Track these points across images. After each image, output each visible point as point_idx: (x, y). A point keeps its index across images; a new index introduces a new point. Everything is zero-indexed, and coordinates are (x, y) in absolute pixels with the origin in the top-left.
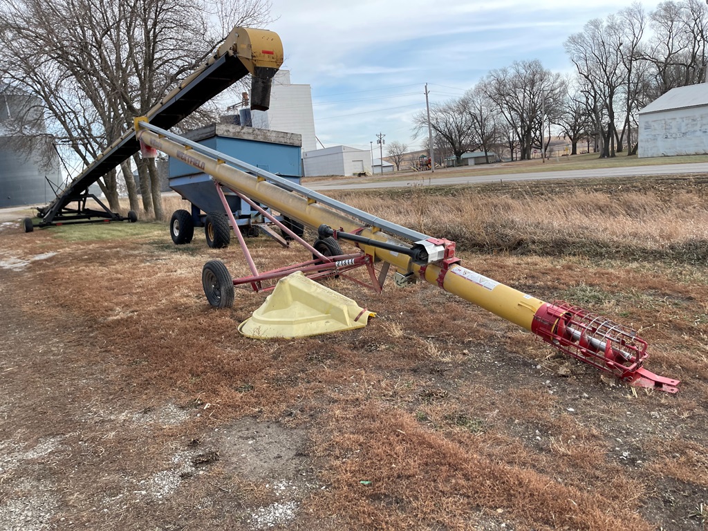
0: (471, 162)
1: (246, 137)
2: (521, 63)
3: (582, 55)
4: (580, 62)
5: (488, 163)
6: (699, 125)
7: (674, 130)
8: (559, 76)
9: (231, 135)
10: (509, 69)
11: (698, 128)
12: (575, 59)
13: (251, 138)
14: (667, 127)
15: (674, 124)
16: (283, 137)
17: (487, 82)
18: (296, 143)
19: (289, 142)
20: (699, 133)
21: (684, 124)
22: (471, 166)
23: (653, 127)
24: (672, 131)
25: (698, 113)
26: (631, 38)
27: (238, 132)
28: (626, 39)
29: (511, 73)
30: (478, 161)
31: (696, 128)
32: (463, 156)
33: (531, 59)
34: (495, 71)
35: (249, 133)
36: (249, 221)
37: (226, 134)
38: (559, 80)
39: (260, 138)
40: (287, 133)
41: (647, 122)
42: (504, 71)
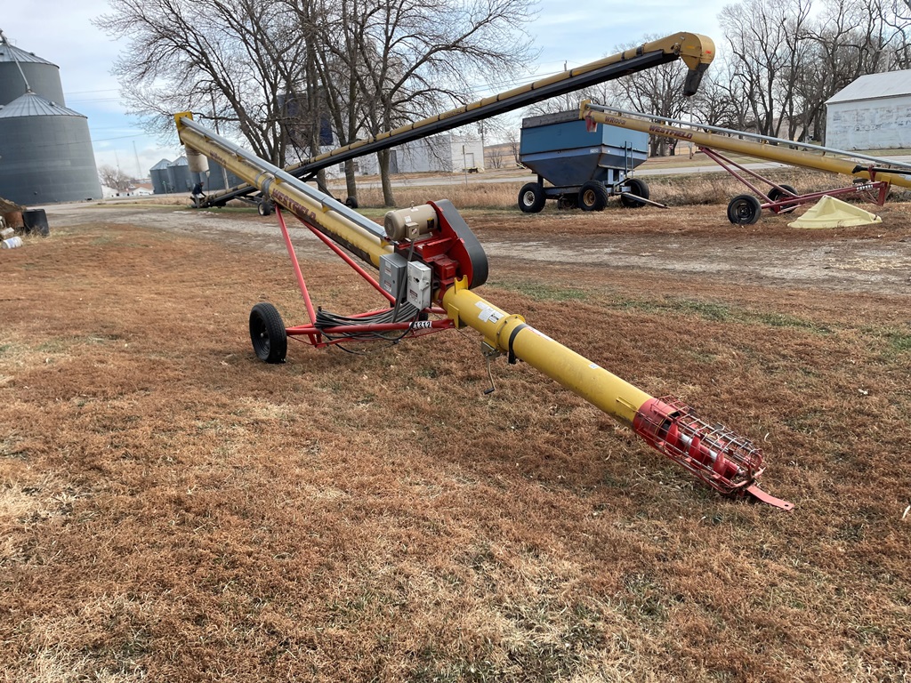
3: (738, 31)
4: (734, 39)
6: (894, 117)
7: (867, 122)
11: (893, 120)
12: (729, 35)
14: (859, 118)
15: (867, 115)
20: (894, 126)
21: (878, 116)
23: (843, 119)
24: (865, 123)
25: (894, 104)
26: (797, 12)
28: (791, 14)
31: (890, 120)
41: (837, 113)
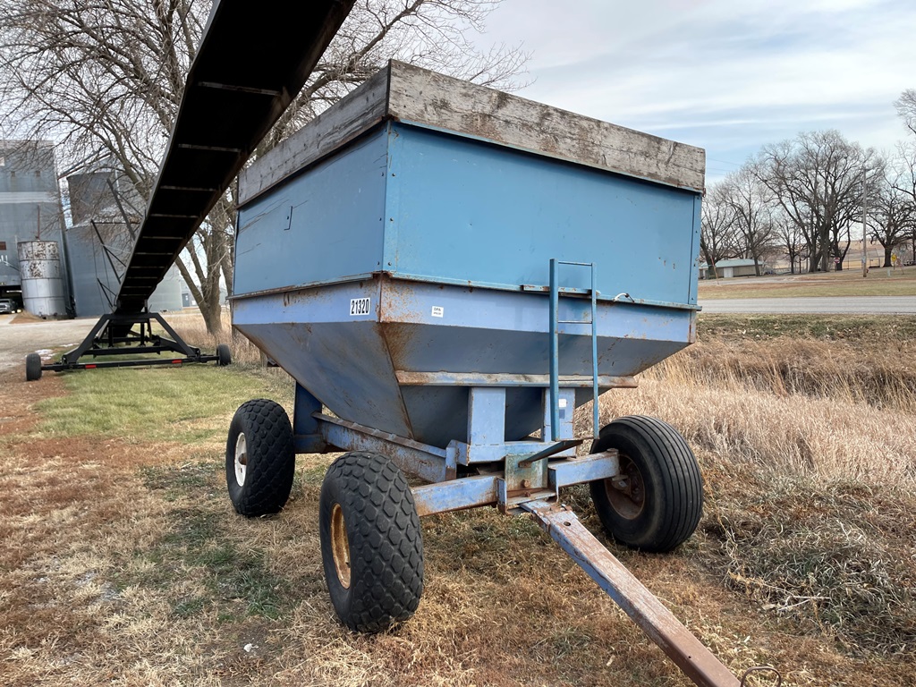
0: (728, 273)
1: (512, 139)
2: (810, 136)
5: (758, 275)
8: (872, 152)
9: (454, 126)
10: (792, 144)
12: (912, 126)
13: (532, 145)
16: (646, 154)
17: (757, 161)
18: (688, 180)
19: (663, 174)
22: (728, 279)
27: (484, 116)
29: (796, 149)
30: (738, 272)
32: (718, 264)
33: (825, 129)
34: (771, 146)
35: (525, 125)
36: (498, 485)
37: (431, 120)
38: (873, 158)
39: (566, 150)
40: (659, 140)
42: (785, 146)
